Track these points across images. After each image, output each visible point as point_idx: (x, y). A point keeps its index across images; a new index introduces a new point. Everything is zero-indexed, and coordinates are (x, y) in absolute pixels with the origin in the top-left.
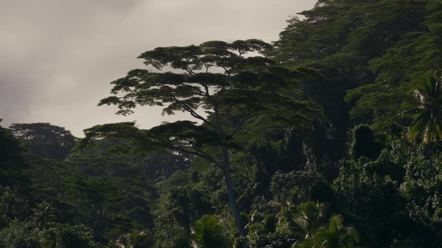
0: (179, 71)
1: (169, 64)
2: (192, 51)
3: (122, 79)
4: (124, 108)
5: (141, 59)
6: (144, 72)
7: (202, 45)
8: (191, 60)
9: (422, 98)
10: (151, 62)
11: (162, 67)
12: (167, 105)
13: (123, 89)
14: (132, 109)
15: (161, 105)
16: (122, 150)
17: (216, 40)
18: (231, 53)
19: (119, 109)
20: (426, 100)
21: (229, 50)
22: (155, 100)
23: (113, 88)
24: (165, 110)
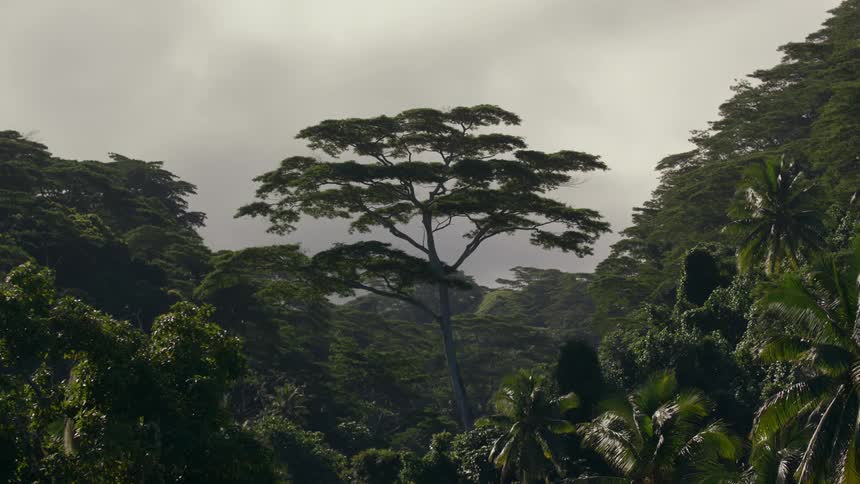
0: (368, 160)
1: (351, 148)
2: (384, 125)
3: (270, 174)
4: (280, 222)
5: (301, 139)
6: (309, 162)
7: (400, 115)
8: (385, 141)
9: (759, 200)
10: (319, 145)
11: (339, 153)
12: (357, 216)
13: (276, 190)
14: (293, 224)
15: (348, 217)
16: (282, 292)
17: (423, 107)
18: (450, 128)
19: (271, 224)
20: (765, 202)
21: (447, 124)
22: (336, 209)
23: (258, 188)
24: (354, 225)
